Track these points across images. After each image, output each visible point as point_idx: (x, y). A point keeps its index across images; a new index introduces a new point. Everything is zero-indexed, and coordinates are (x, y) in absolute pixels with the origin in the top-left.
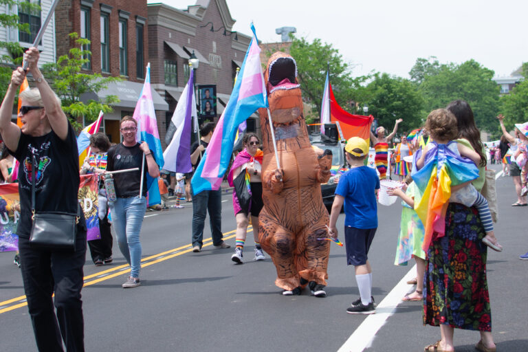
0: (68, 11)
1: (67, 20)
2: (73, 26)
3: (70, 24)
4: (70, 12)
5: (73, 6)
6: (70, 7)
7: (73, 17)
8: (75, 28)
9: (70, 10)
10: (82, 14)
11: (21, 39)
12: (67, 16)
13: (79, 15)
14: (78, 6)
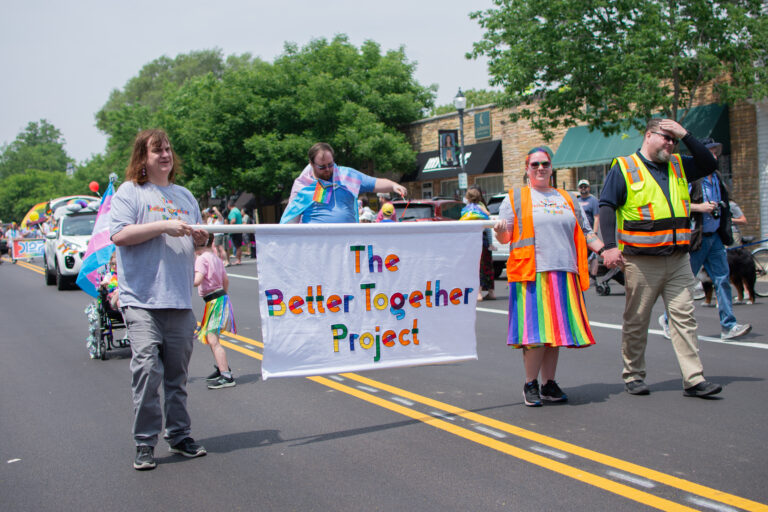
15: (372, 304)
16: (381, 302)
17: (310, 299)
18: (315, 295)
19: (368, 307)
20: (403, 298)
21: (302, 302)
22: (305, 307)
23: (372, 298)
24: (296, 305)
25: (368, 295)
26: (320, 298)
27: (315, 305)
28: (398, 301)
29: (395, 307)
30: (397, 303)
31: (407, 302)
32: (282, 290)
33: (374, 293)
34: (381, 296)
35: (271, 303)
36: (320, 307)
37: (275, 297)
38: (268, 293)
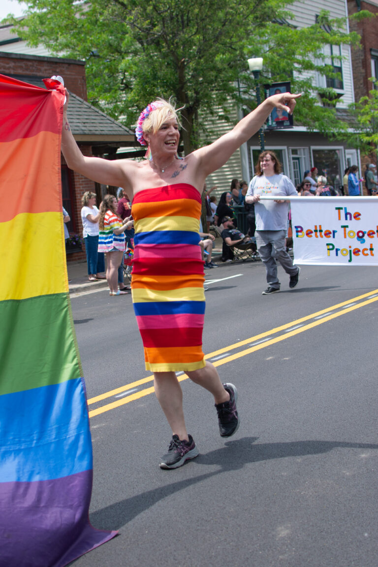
0: (361, 61)
1: (361, 68)
2: (366, 72)
3: (363, 71)
4: (363, 62)
5: (365, 56)
6: (363, 57)
7: (366, 65)
8: (368, 74)
9: (362, 60)
10: (373, 63)
11: (328, 86)
12: (360, 65)
13: (370, 64)
14: (369, 57)
15: (347, 235)
16: (352, 234)
17: (316, 231)
18: (318, 229)
19: (345, 237)
20: (364, 233)
21: (312, 232)
22: (313, 234)
23: (347, 232)
24: (309, 233)
25: (345, 231)
26: (321, 231)
27: (318, 233)
28: (361, 234)
29: (359, 237)
30: (360, 236)
31: (366, 235)
32: (302, 226)
33: (347, 230)
34: (351, 232)
35: (297, 232)
36: (321, 235)
37: (299, 229)
38: (296, 227)
